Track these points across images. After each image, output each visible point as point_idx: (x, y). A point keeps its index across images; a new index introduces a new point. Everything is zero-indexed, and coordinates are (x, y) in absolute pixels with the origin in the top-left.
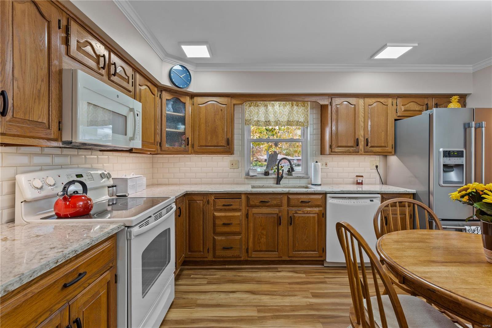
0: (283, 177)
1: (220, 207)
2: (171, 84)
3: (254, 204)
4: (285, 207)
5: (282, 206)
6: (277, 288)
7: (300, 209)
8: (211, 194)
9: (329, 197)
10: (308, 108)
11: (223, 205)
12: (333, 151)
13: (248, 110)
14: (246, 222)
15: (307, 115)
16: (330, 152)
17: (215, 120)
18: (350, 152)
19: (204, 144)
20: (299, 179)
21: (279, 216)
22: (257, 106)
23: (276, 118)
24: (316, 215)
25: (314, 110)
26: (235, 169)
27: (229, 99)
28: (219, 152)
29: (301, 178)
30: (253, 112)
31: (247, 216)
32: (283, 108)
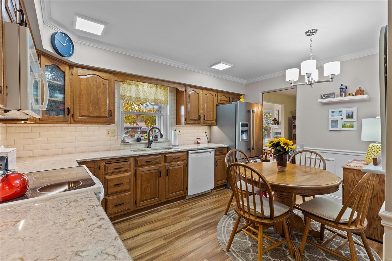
0: (152, 142)
1: (111, 171)
2: (53, 50)
3: (141, 164)
4: (163, 164)
5: (161, 163)
6: (166, 222)
7: (173, 163)
8: (102, 160)
9: (190, 153)
10: (167, 91)
11: (115, 169)
12: (187, 122)
13: (122, 86)
14: (135, 180)
15: (167, 96)
16: (185, 123)
17: (97, 93)
18: (196, 124)
19: (86, 115)
20: (163, 143)
21: (159, 170)
22: (129, 84)
23: (146, 96)
24: (182, 166)
25: (172, 93)
26: (111, 137)
27: (111, 76)
28: (101, 122)
29: (165, 142)
30: (126, 89)
31: (135, 174)
32: (150, 89)
